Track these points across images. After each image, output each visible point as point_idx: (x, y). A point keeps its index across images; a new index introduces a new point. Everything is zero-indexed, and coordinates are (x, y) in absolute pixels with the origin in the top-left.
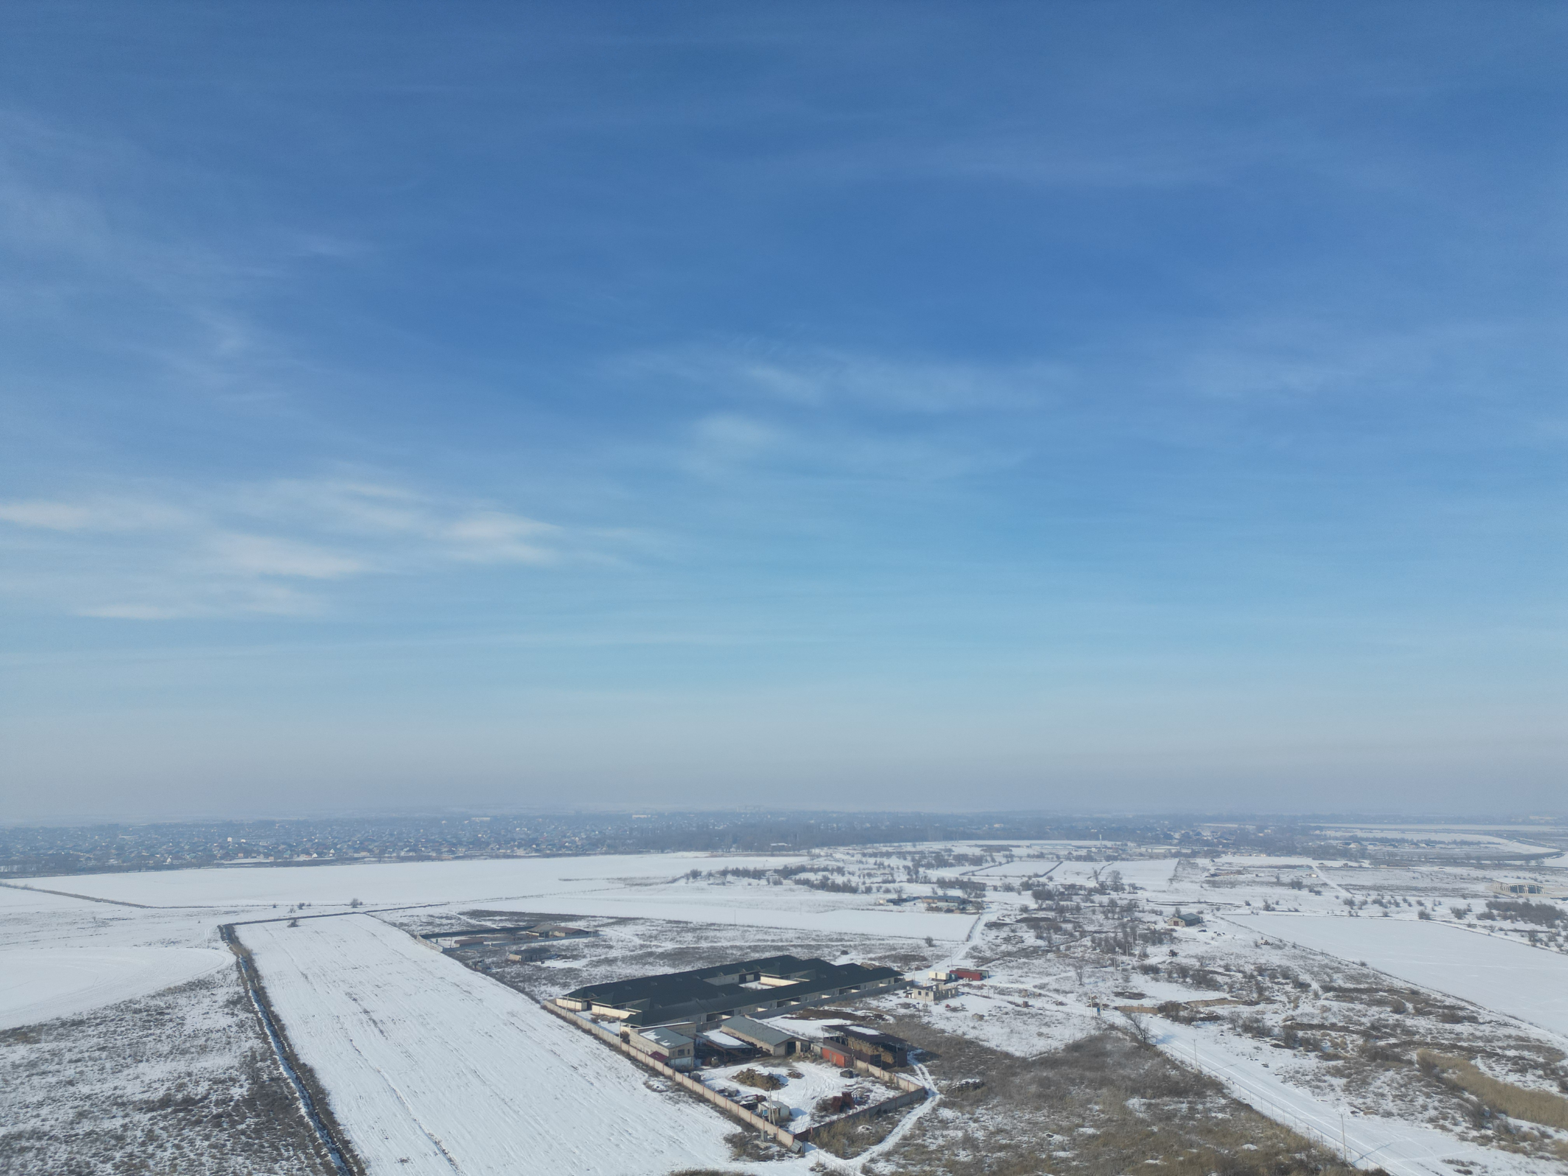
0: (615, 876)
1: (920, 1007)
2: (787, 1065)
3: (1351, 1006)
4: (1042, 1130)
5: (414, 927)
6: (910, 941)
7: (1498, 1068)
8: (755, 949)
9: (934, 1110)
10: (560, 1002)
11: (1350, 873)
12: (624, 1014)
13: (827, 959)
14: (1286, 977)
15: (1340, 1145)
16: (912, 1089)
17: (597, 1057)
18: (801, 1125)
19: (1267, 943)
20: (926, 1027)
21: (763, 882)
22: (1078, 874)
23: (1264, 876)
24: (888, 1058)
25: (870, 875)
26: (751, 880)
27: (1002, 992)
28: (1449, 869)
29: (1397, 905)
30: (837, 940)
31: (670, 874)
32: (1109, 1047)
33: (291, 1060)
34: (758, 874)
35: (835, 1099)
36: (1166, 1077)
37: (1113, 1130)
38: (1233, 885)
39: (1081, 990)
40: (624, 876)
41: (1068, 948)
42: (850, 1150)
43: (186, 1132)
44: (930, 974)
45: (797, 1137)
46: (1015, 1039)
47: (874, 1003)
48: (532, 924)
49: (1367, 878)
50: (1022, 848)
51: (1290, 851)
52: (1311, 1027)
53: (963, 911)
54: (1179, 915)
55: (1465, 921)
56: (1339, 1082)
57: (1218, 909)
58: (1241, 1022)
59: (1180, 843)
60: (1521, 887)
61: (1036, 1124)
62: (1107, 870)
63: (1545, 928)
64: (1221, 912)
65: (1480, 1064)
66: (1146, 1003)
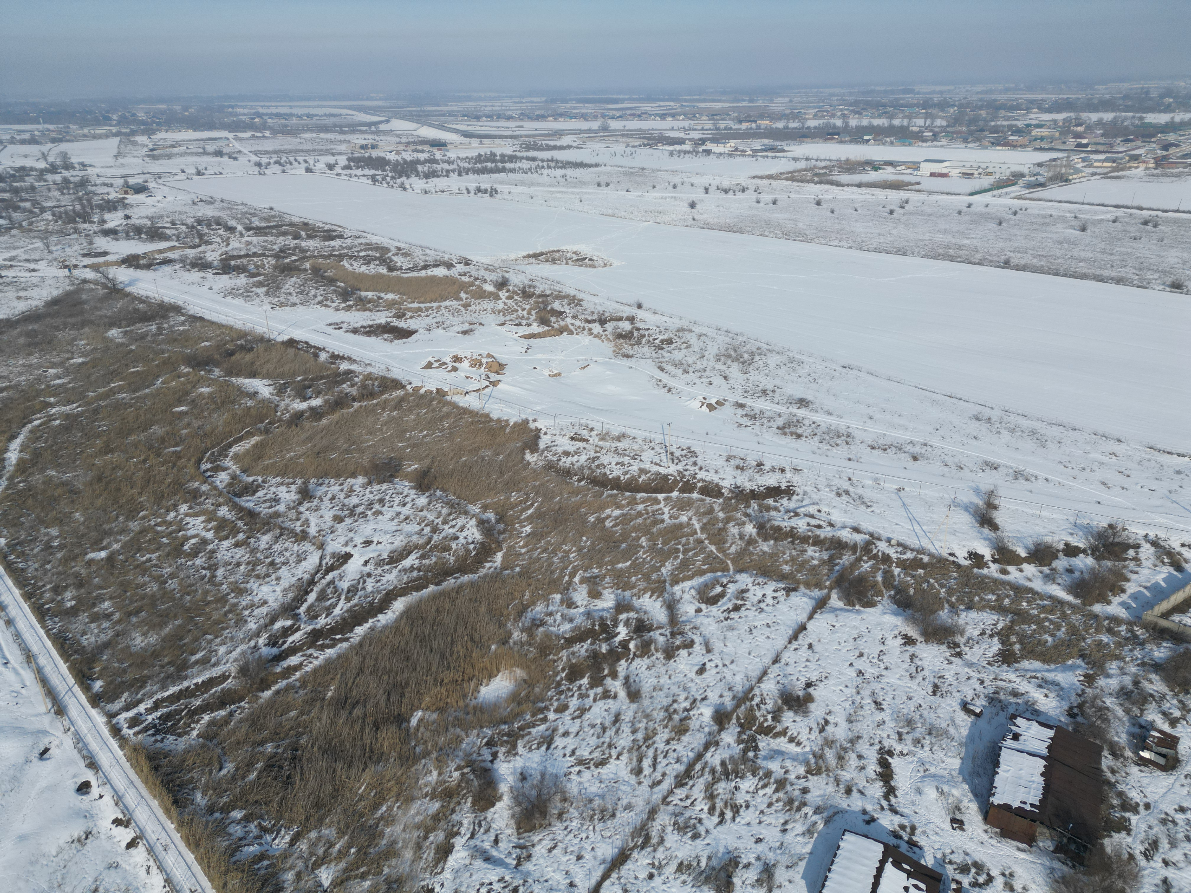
3: (266, 238)
4: (36, 369)
7: (355, 264)
11: (257, 142)
14: (218, 224)
15: (266, 330)
19: (201, 201)
22: (25, 156)
23: (193, 148)
28: (323, 135)
29: (291, 163)
32: (84, 297)
36: (136, 310)
37: (99, 355)
38: (169, 157)
39: (50, 257)
41: (31, 224)
49: (269, 145)
51: (211, 127)
52: (240, 257)
54: (126, 185)
55: (335, 172)
56: (262, 290)
57: (160, 178)
58: (188, 261)
59: (119, 123)
60: (367, 145)
61: (30, 366)
62: (54, 152)
63: (380, 172)
64: (163, 179)
65: (345, 263)
66: (110, 258)
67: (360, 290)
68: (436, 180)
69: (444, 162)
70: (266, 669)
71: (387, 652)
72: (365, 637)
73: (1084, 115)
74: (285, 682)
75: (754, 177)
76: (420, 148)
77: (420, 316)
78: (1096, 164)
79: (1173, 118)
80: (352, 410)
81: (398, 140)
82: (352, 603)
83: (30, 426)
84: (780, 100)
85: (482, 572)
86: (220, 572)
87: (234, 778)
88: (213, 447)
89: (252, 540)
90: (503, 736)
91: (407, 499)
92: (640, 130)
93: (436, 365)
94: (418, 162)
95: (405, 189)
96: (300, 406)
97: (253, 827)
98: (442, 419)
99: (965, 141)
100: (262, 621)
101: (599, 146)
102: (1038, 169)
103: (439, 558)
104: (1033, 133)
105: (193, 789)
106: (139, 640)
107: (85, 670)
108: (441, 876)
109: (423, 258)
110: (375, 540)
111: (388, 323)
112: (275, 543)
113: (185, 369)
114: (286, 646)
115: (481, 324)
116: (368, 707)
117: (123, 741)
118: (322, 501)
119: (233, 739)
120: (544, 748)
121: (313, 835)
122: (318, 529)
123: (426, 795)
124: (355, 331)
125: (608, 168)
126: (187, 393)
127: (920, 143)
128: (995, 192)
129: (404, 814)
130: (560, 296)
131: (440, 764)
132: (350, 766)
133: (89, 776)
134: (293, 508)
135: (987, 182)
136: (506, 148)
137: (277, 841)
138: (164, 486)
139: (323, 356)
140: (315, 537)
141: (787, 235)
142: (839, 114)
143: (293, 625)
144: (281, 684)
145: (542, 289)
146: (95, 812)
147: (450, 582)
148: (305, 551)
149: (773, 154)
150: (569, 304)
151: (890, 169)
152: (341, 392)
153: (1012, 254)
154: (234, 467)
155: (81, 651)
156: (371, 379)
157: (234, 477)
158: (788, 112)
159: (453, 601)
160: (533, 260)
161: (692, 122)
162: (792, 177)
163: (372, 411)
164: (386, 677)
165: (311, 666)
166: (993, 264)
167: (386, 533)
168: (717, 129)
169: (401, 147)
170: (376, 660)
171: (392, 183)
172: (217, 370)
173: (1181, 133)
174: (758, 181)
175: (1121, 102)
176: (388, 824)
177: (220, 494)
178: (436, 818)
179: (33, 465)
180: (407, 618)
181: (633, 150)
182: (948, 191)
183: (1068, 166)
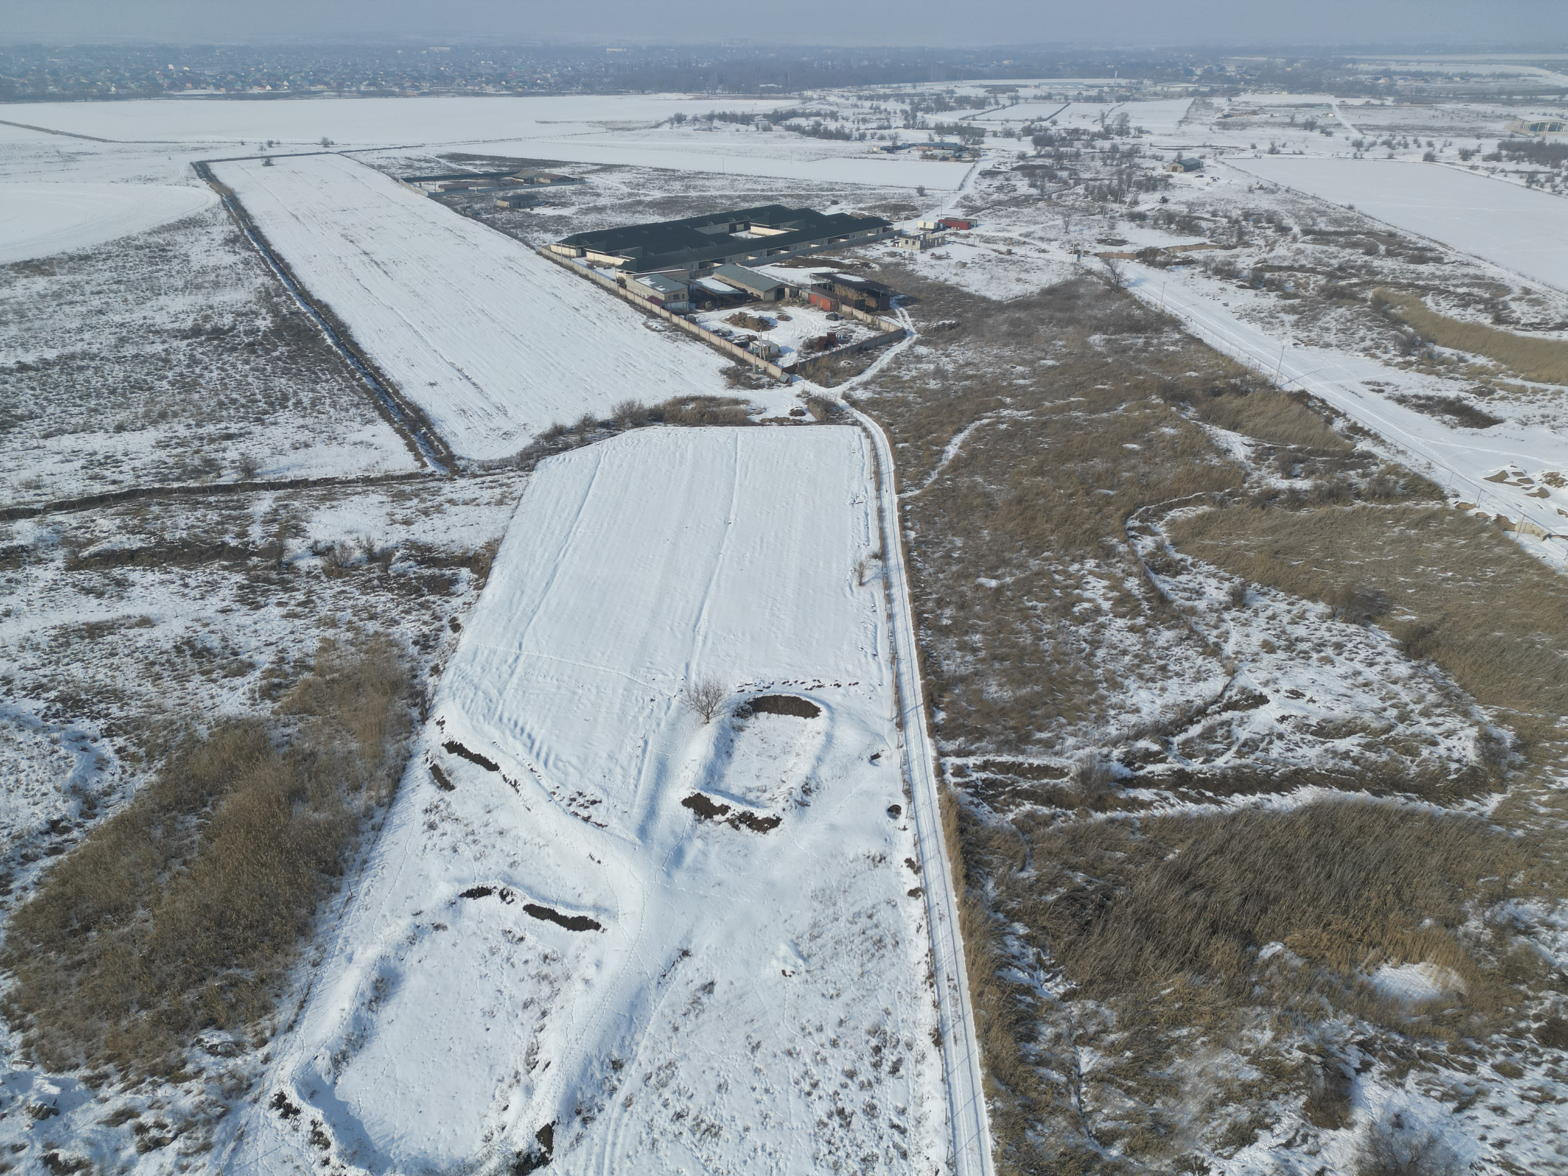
0: (595, 119)
1: (906, 255)
2: (776, 309)
3: (1326, 248)
4: (1006, 362)
5: (393, 170)
6: (901, 191)
7: (1443, 303)
8: (744, 198)
9: (911, 347)
10: (554, 248)
11: (1369, 112)
12: (619, 261)
13: (817, 209)
14: (1270, 221)
15: (1274, 372)
16: (892, 329)
17: (597, 300)
18: (788, 360)
19: (1261, 188)
20: (910, 275)
21: (752, 128)
22: (1084, 117)
23: (1280, 117)
24: (872, 303)
25: (864, 121)
26: (739, 126)
27: (988, 240)
28: (1475, 107)
29: (1406, 146)
30: (828, 190)
31: (654, 118)
32: (1082, 290)
33: (305, 296)
34: (746, 119)
35: (821, 338)
36: (1130, 316)
37: (1070, 361)
38: (1243, 126)
39: (1065, 239)
40: (604, 119)
41: (1060, 197)
42: (832, 381)
43: (225, 357)
44: (919, 223)
45: (785, 370)
46: (994, 284)
47: (861, 252)
48: (515, 169)
49: (1383, 118)
50: (1029, 88)
51: (1314, 88)
52: (1280, 269)
53: (958, 159)
54: (1179, 160)
55: (1470, 163)
56: (1291, 318)
57: (1221, 153)
58: (1213, 265)
59: (1201, 80)
60: (1543, 125)
61: (1001, 358)
62: (1113, 113)
63: (1548, 169)
64: (1224, 156)
65: (1429, 300)
66: (1126, 249)
67: (1435, 342)
70: (1109, 787)
71: (1265, 844)
72: (1243, 811)
74: (1124, 814)
77: (1517, 399)
80: (1348, 509)
82: (1244, 761)
83: (978, 423)
85: (1456, 809)
86: (1101, 653)
87: (1031, 887)
88: (1151, 503)
89: (1151, 631)
90: (1391, 1048)
91: (1379, 659)
93: (1514, 479)
96: (1279, 483)
97: (1031, 951)
98: (1486, 562)
100: (1125, 731)
103: (1393, 759)
105: (988, 874)
106: (994, 689)
107: (936, 695)
108: (1226, 1163)
109: (1564, 311)
110: (1308, 695)
111: (1459, 399)
112: (1178, 645)
113: (1155, 400)
114: (1141, 773)
116: (1213, 899)
117: (943, 785)
118: (1256, 615)
119: (1045, 845)
120: (1451, 1106)
121: (1091, 1005)
122: (1236, 649)
123: (1246, 1053)
124: (1402, 400)
126: (1146, 429)
129: (1208, 1056)
131: (1282, 1026)
132: (1163, 955)
133: (902, 802)
134: (1216, 611)
137: (1049, 984)
138: (1080, 531)
139: (1339, 424)
140: (1228, 658)
143: (1159, 753)
144: (1119, 814)
146: (895, 840)
147: (1397, 801)
148: (1210, 671)
152: (1344, 480)
154: (1164, 535)
155: (939, 674)
156: (1397, 474)
157: (1160, 547)
159: (1391, 828)
163: (1379, 519)
164: (1250, 876)
165: (1162, 811)
167: (1328, 691)
170: (1246, 847)
171: (1561, 187)
172: (1192, 409)
176: (1182, 1052)
177: (1136, 562)
178: (1248, 1089)
179: (966, 466)
180: (1312, 817)
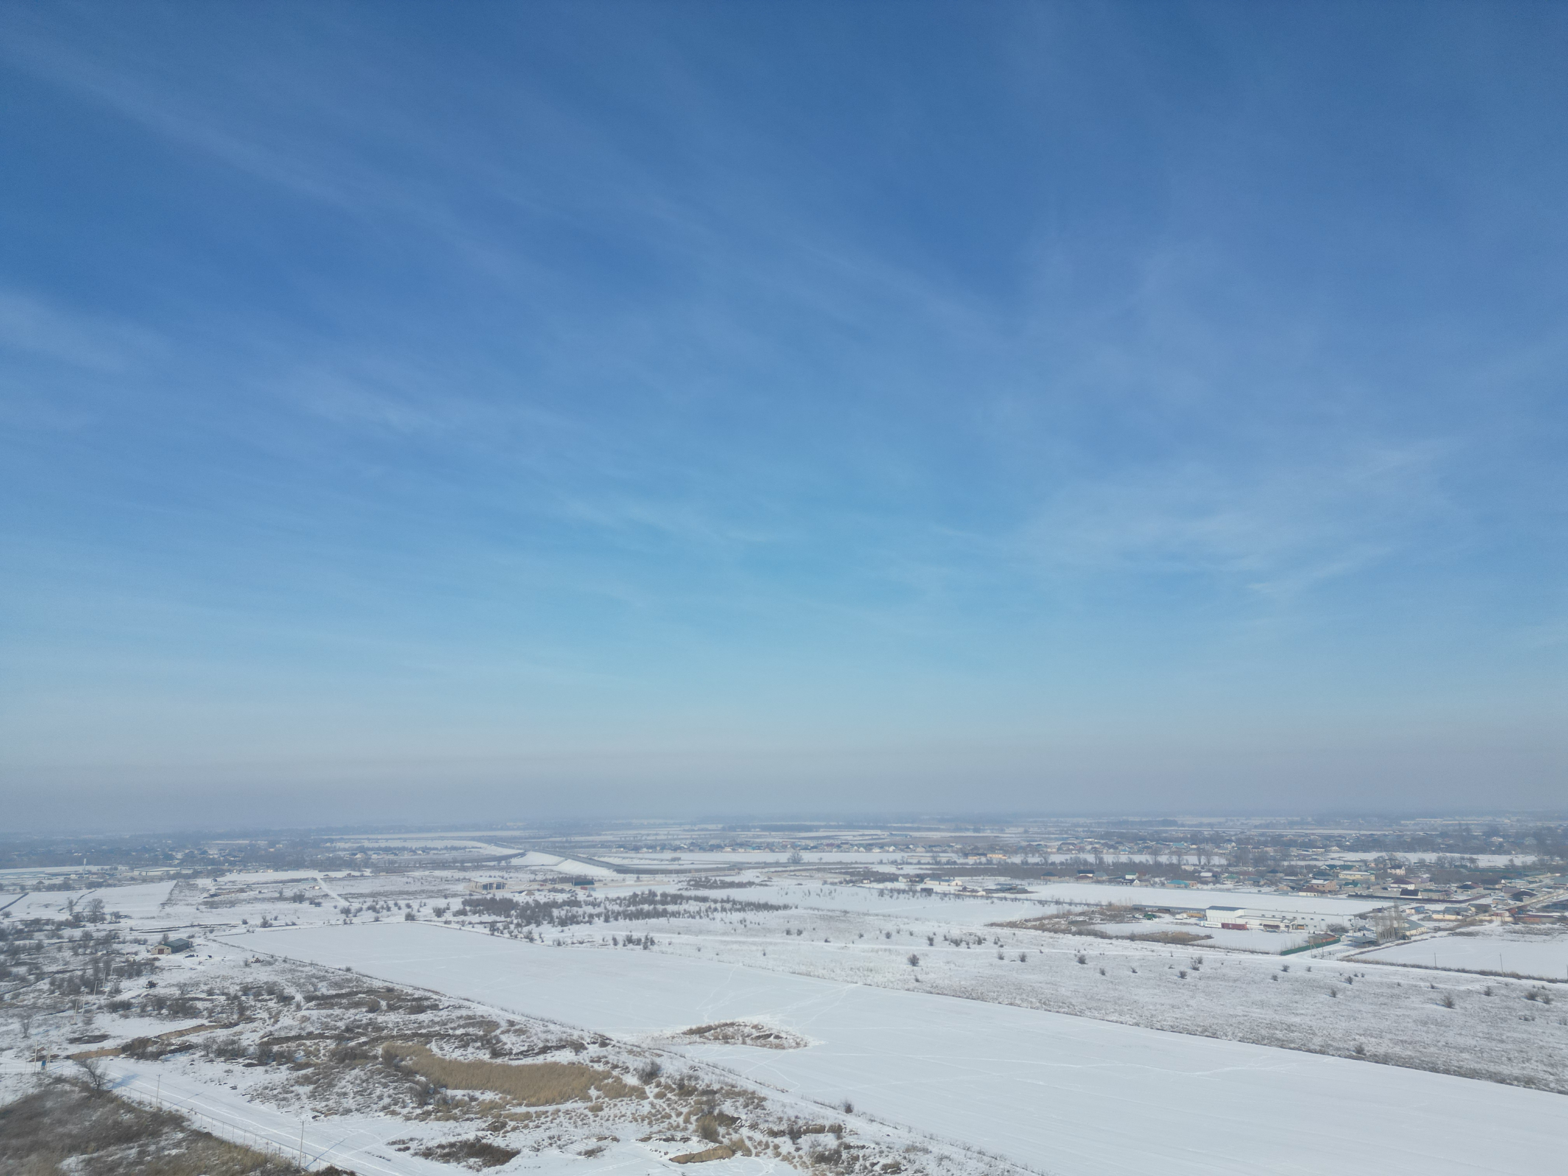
3: (330, 1012)
7: (447, 1048)
11: (352, 882)
14: (271, 992)
15: (297, 1153)
19: (258, 961)
22: (46, 906)
23: (267, 893)
28: (438, 873)
29: (388, 909)
32: (49, 1104)
36: (117, 1124)
38: (232, 904)
39: (24, 1044)
41: (16, 996)
49: (366, 886)
51: (298, 865)
52: (288, 1039)
54: (165, 942)
55: (443, 919)
56: (305, 1090)
57: (211, 931)
58: (215, 1047)
59: (182, 863)
60: (491, 884)
62: (83, 900)
63: (502, 919)
64: (214, 934)
65: (433, 1046)
66: (108, 1044)
67: (446, 1086)
68: (574, 927)
69: (587, 904)
73: (1400, 855)
75: (992, 925)
76: (559, 886)
77: (526, 1127)
78: (1435, 916)
79: (1511, 861)
81: (532, 877)
84: (1013, 830)
92: (840, 863)
94: (555, 904)
95: (532, 940)
99: (1256, 884)
101: (788, 883)
102: (1361, 923)
104: (1341, 876)
109: (543, 1036)
111: (478, 1140)
115: (615, 1139)
124: (428, 1154)
125: (801, 911)
127: (1199, 886)
128: (1315, 951)
130: (732, 1093)
135: (1299, 938)
136: (670, 886)
141: (1046, 1004)
142: (1089, 847)
145: (707, 1081)
149: (1013, 896)
150: (746, 1106)
151: (1167, 917)
153: (1363, 1039)
158: (1024, 844)
160: (696, 1038)
161: (906, 855)
162: (1041, 924)
166: (1340, 1052)
168: (938, 863)
169: (536, 886)
171: (516, 932)
173: (1529, 879)
174: (998, 930)
175: (1440, 840)
181: (832, 888)
182: (1251, 948)
183: (1399, 918)
